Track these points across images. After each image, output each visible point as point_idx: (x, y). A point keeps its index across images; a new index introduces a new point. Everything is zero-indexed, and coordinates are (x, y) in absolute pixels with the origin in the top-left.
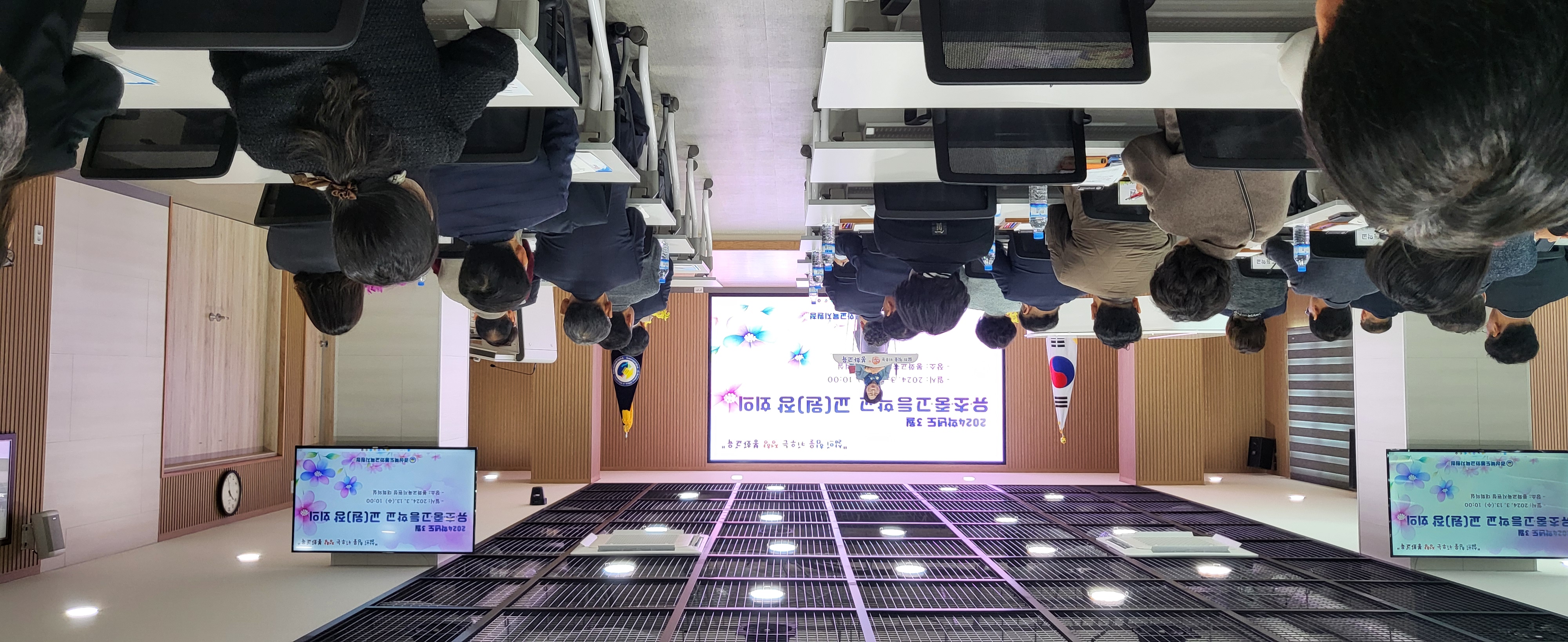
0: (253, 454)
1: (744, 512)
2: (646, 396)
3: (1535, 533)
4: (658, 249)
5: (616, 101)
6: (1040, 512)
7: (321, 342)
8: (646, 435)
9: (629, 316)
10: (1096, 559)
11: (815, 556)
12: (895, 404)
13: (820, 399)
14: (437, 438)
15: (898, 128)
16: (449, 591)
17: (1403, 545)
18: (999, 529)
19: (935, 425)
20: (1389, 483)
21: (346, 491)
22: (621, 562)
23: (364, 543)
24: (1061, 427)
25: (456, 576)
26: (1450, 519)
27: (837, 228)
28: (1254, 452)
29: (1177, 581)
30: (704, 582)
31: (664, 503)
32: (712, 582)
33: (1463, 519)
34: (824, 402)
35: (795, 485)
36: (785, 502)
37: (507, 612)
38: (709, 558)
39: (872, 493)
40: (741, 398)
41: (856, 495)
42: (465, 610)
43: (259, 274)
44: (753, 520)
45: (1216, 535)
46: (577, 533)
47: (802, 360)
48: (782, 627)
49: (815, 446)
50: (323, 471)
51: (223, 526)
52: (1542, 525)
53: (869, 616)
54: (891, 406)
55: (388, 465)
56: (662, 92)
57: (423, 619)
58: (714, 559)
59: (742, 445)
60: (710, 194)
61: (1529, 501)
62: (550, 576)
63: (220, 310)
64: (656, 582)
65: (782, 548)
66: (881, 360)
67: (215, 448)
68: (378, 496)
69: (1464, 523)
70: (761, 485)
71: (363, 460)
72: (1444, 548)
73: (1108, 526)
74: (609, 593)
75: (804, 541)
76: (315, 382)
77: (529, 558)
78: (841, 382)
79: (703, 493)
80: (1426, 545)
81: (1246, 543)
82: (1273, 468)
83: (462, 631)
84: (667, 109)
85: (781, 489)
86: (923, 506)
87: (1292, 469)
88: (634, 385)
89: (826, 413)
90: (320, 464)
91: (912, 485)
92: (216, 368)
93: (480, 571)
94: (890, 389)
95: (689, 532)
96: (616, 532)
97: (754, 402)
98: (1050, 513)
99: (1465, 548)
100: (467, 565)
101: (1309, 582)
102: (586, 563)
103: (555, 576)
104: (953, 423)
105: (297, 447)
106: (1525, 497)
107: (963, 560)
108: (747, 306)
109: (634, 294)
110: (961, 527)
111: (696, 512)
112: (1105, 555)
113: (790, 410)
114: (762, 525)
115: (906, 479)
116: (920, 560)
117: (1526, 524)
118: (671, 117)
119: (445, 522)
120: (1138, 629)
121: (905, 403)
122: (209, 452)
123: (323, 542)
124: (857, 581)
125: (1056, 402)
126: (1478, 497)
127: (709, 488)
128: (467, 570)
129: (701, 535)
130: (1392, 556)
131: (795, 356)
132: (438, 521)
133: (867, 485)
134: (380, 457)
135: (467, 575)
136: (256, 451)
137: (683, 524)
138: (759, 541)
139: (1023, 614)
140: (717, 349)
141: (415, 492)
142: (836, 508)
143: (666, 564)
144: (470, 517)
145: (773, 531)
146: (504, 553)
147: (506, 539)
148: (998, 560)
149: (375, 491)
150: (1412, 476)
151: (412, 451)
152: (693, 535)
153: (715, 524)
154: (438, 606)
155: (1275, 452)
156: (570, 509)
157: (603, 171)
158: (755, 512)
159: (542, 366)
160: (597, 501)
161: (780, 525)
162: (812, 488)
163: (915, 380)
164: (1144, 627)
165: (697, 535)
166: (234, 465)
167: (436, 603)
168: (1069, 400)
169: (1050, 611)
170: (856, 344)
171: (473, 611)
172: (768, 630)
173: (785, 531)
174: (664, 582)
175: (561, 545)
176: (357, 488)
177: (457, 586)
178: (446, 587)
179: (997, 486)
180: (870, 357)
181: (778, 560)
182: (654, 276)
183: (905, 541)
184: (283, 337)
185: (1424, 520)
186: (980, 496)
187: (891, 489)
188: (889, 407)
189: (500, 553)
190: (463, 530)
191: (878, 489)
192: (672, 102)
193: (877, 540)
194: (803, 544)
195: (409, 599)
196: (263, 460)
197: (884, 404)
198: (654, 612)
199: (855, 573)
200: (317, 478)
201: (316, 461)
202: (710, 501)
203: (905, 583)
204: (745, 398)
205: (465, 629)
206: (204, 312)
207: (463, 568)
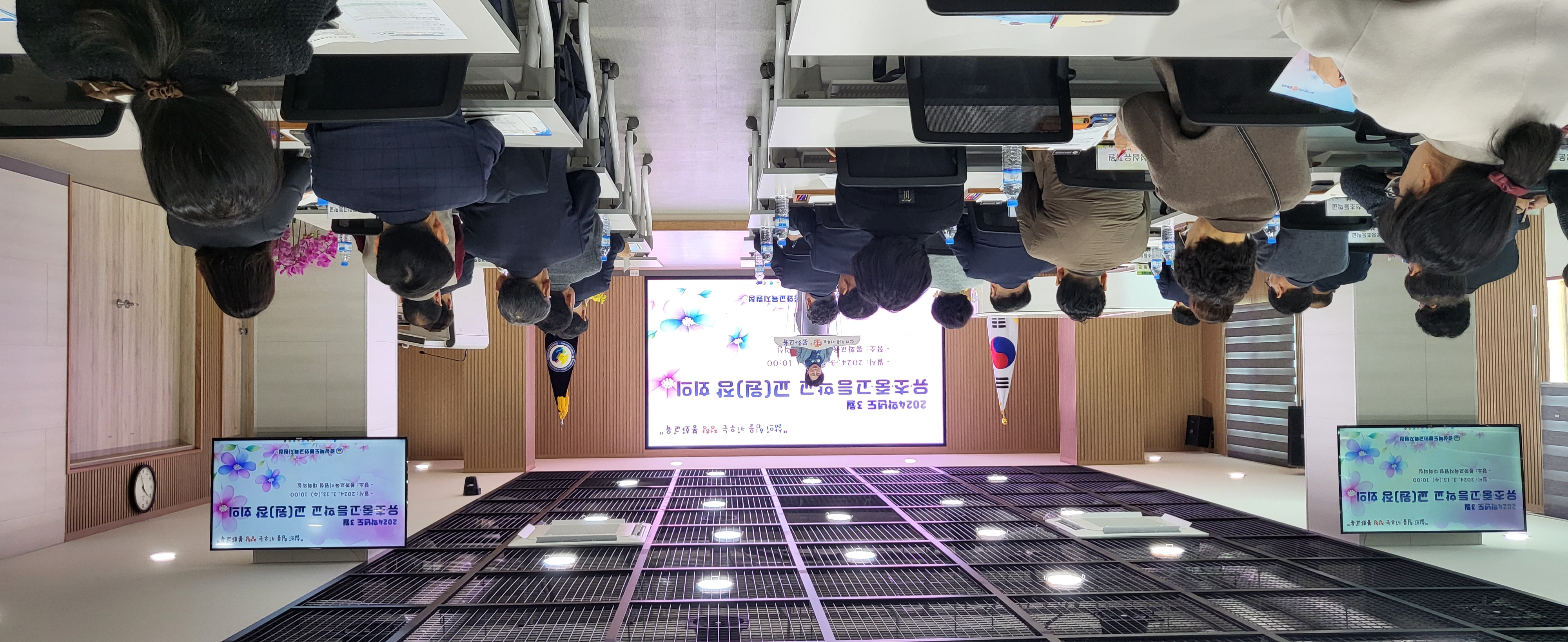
0: (169, 447)
1: (686, 499)
2: (582, 382)
3: (1481, 507)
4: (599, 224)
5: (556, 58)
6: (985, 493)
7: (241, 329)
8: (582, 422)
9: (569, 296)
10: (1048, 541)
11: (762, 543)
12: (835, 387)
13: (759, 383)
14: (365, 428)
15: (867, 85)
16: (380, 588)
17: (1352, 522)
18: (946, 512)
19: (875, 408)
20: (1339, 460)
21: (268, 484)
22: (560, 554)
23: (288, 539)
24: (1002, 408)
25: (387, 572)
26: (1399, 495)
27: (791, 200)
28: (1192, 431)
29: (1132, 563)
30: (649, 573)
31: (603, 492)
32: (657, 573)
33: (1412, 495)
34: (764, 386)
35: (736, 470)
36: (727, 487)
37: (443, 610)
38: (652, 547)
39: (815, 477)
40: (679, 383)
41: (799, 479)
42: (398, 609)
43: (171, 258)
44: (695, 507)
45: (1165, 515)
46: (514, 524)
47: (741, 344)
48: (734, 619)
49: (755, 430)
50: (243, 464)
51: (137, 524)
52: (1488, 499)
53: (823, 605)
54: (832, 389)
55: (313, 456)
56: (602, 57)
57: (352, 619)
58: (657, 548)
59: (681, 430)
60: (649, 170)
61: (1476, 475)
62: (487, 570)
63: (129, 296)
64: (599, 574)
65: (728, 535)
66: (823, 343)
67: (126, 442)
68: (302, 490)
69: (1412, 499)
70: (702, 470)
71: (286, 452)
72: (1393, 523)
73: (1056, 507)
74: (549, 587)
75: (750, 528)
76: (235, 371)
77: (464, 551)
78: (780, 366)
79: (642, 480)
80: (1375, 521)
81: (1196, 522)
82: (1210, 446)
83: (395, 631)
84: (606, 75)
85: (722, 474)
86: (867, 490)
87: (1230, 447)
88: (570, 371)
89: (766, 397)
90: (239, 457)
91: (854, 469)
92: (125, 358)
93: (413, 566)
94: (831, 372)
95: (630, 521)
96: (555, 522)
97: (692, 387)
98: (995, 495)
99: (1414, 523)
100: (398, 560)
101: (1263, 561)
102: (525, 556)
103: (493, 569)
104: (893, 406)
105: (214, 440)
106: (1472, 471)
107: (913, 544)
108: (683, 290)
109: (575, 272)
110: (908, 511)
111: (637, 500)
112: (1055, 537)
113: (729, 394)
114: (705, 512)
115: (847, 462)
116: (870, 545)
117: (1472, 499)
118: (611, 83)
119: (374, 516)
120: (1100, 614)
121: (845, 386)
122: (120, 446)
123: (244, 539)
124: (807, 569)
125: (997, 383)
126: (1426, 472)
127: (648, 475)
128: (399, 565)
129: (644, 524)
130: (1342, 532)
131: (734, 339)
132: (368, 514)
133: (808, 469)
134: (304, 448)
135: (398, 571)
136: (171, 444)
137: (624, 512)
138: (704, 528)
139: (980, 600)
140: (654, 334)
141: (342, 484)
142: (780, 493)
143: (609, 555)
144: (401, 510)
145: (717, 518)
146: (438, 546)
147: (439, 531)
148: (948, 544)
149: (299, 485)
150: (1361, 453)
151: (338, 441)
152: (635, 524)
153: (657, 512)
154: (368, 605)
155: (1213, 429)
156: (505, 499)
157: (542, 134)
158: (697, 499)
159: (473, 352)
160: (534, 490)
161: (723, 512)
162: (754, 474)
163: (855, 363)
164: (1106, 611)
165: (639, 523)
166: (147, 459)
167: (367, 602)
168: (1009, 381)
169: (1009, 597)
170: (796, 327)
171: (407, 609)
172: (719, 623)
173: (729, 517)
174: (607, 574)
175: (498, 536)
176: (280, 481)
177: (388, 583)
178: (377, 584)
179: (939, 468)
180: (811, 339)
181: (724, 548)
182: (596, 254)
183: (853, 526)
184: (198, 325)
185: (1373, 496)
186: (923, 478)
187: (833, 473)
188: (829, 390)
189: (434, 547)
190: (394, 524)
191: (820, 473)
192: (612, 68)
193: (824, 525)
194: (749, 531)
195: (337, 598)
196: (179, 454)
197: (824, 387)
198: (599, 606)
199: (803, 559)
200: (237, 471)
201: (235, 454)
202: (650, 488)
203: (857, 570)
204: (683, 383)
205: (398, 629)
206: (111, 298)
207: (395, 563)
